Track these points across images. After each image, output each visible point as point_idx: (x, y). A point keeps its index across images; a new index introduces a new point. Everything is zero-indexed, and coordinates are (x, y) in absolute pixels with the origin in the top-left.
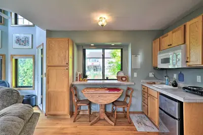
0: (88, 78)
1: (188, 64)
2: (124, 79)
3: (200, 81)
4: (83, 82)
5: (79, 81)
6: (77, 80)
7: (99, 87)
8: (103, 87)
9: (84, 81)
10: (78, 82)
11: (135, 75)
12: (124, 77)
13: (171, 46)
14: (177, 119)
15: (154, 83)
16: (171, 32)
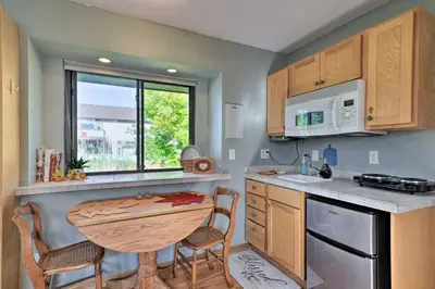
0: (86, 170)
1: (370, 123)
2: (203, 166)
3: (377, 162)
4: (67, 184)
5: (51, 179)
6: (39, 178)
7: (135, 193)
8: (146, 193)
9: (73, 179)
10: (46, 186)
11: (232, 154)
12: (203, 161)
13: (322, 86)
14: (370, 257)
15: (275, 173)
16: (323, 54)
